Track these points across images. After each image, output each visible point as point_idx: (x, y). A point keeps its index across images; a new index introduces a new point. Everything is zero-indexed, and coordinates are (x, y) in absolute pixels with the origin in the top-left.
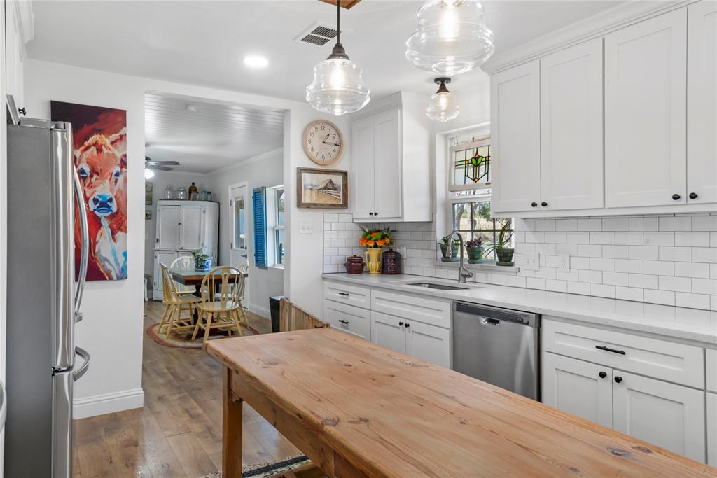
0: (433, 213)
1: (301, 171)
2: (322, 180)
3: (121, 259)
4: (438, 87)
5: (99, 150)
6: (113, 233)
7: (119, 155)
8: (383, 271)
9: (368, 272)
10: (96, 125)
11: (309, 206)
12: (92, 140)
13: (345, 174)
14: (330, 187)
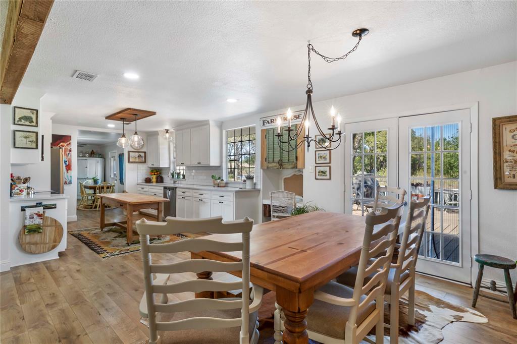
0: (170, 165)
1: (129, 152)
2: (137, 154)
3: (70, 178)
6: (67, 171)
7: (69, 148)
8: (157, 182)
9: (152, 182)
10: (61, 140)
11: (132, 162)
12: (60, 144)
13: (145, 153)
14: (140, 156)
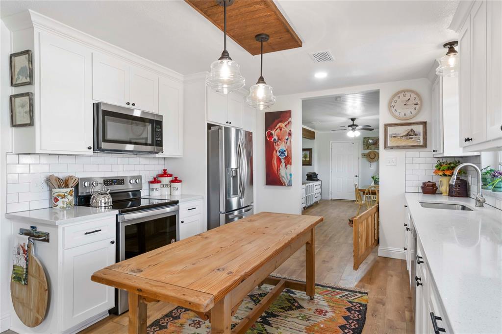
3: (289, 177)
4: (447, 50)
5: (281, 130)
6: (286, 165)
7: (288, 131)
8: (451, 195)
9: (441, 194)
10: (279, 119)
11: (392, 148)
12: (278, 126)
13: (425, 124)
